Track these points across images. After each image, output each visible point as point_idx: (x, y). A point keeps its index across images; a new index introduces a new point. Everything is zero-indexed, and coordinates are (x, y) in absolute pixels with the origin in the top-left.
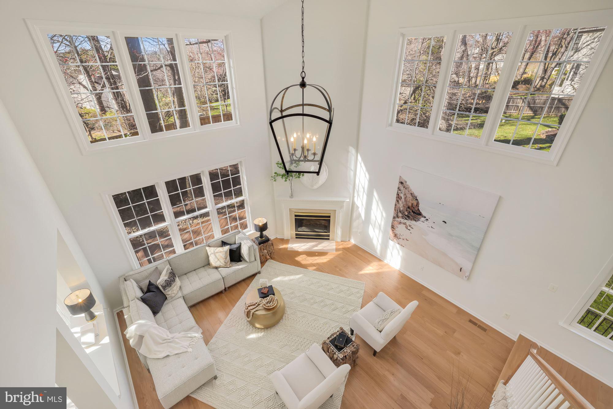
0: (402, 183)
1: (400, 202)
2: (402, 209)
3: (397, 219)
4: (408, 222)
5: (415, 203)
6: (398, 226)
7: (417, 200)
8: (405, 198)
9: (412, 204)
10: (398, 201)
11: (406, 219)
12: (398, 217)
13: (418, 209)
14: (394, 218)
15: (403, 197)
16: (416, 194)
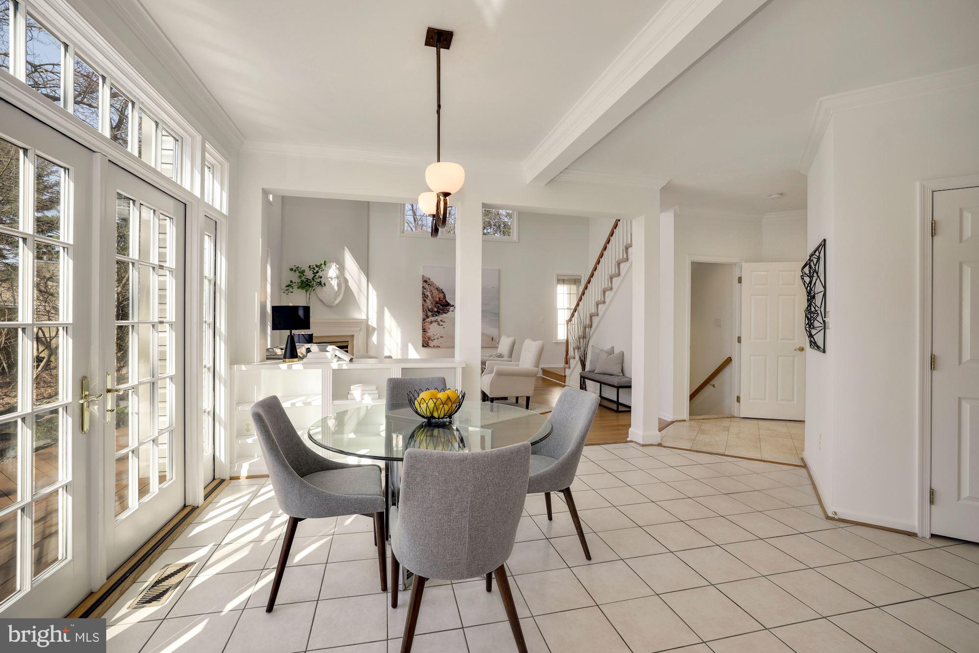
0: (426, 281)
1: (428, 301)
2: (430, 307)
3: (427, 320)
4: (439, 318)
5: (441, 296)
6: (429, 327)
7: (443, 292)
8: (432, 295)
9: (439, 298)
10: (425, 301)
11: (437, 315)
12: (428, 317)
13: (446, 300)
14: (424, 320)
15: (429, 295)
16: (441, 287)
